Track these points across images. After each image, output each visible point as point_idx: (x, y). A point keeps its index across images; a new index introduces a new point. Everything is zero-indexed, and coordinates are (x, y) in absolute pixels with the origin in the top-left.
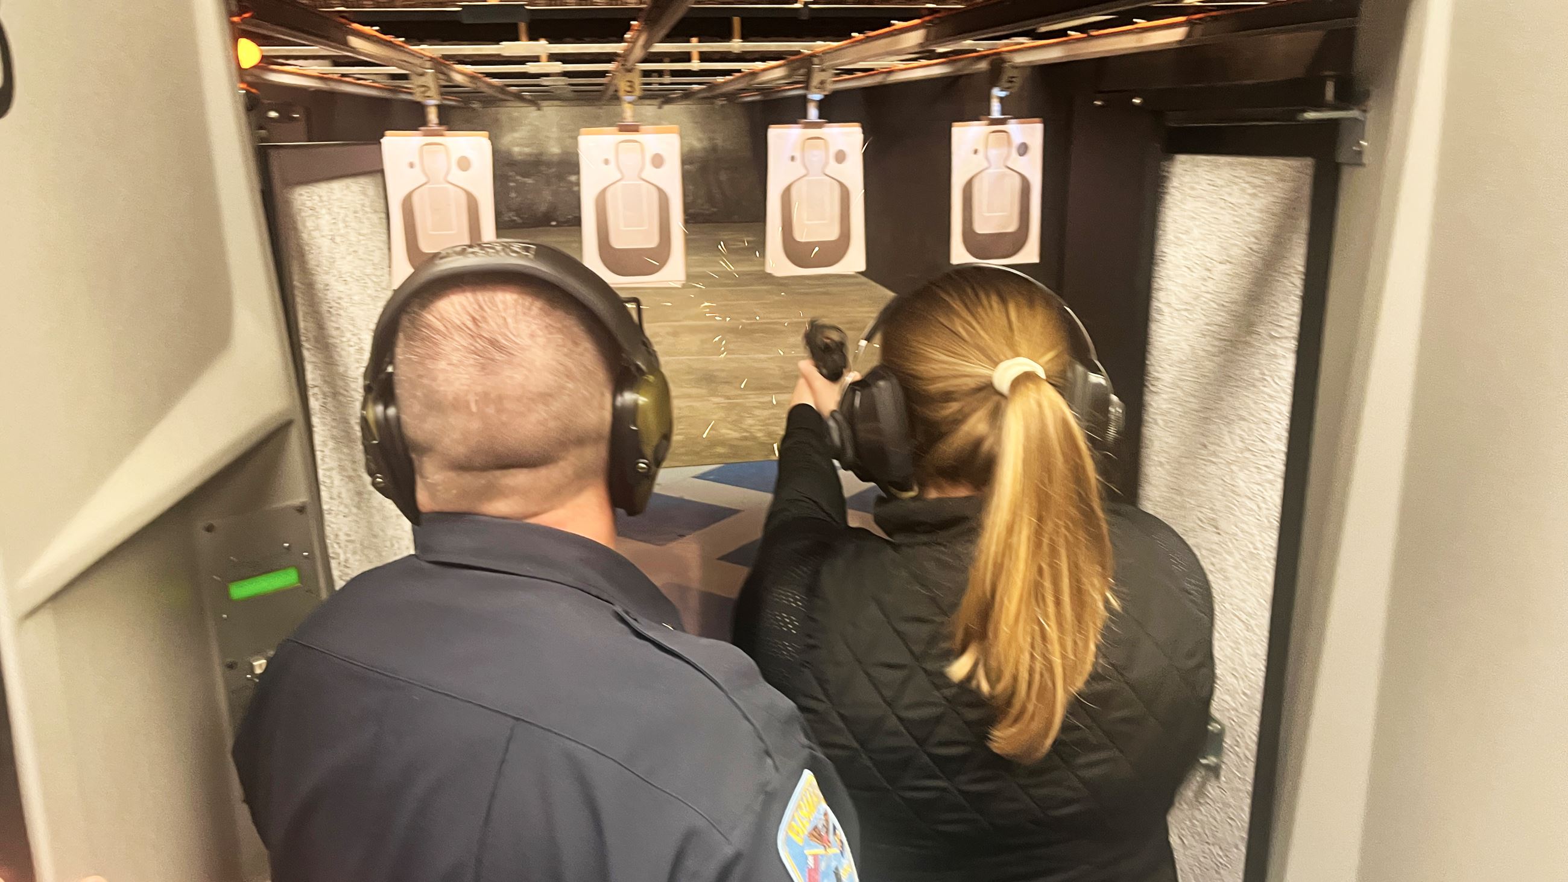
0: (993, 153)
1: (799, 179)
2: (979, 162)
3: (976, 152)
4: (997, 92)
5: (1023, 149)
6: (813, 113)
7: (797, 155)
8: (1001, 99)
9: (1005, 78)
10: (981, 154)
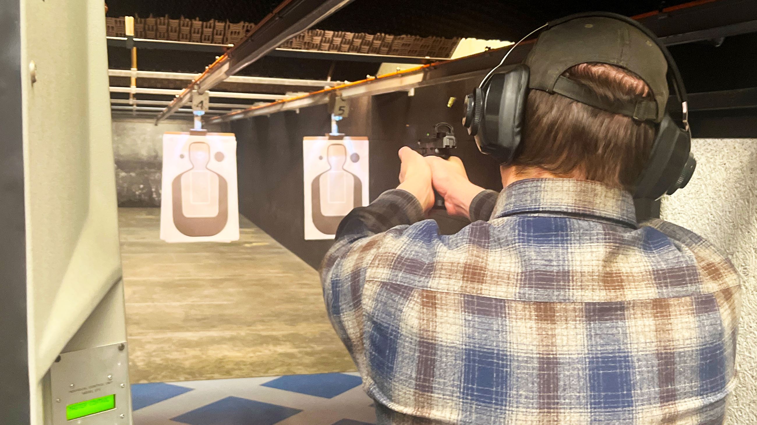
0: (334, 159)
1: (187, 171)
2: (323, 165)
3: (321, 158)
4: (335, 118)
5: (356, 158)
6: (198, 124)
7: (186, 154)
8: (338, 122)
9: (337, 108)
10: (325, 160)
